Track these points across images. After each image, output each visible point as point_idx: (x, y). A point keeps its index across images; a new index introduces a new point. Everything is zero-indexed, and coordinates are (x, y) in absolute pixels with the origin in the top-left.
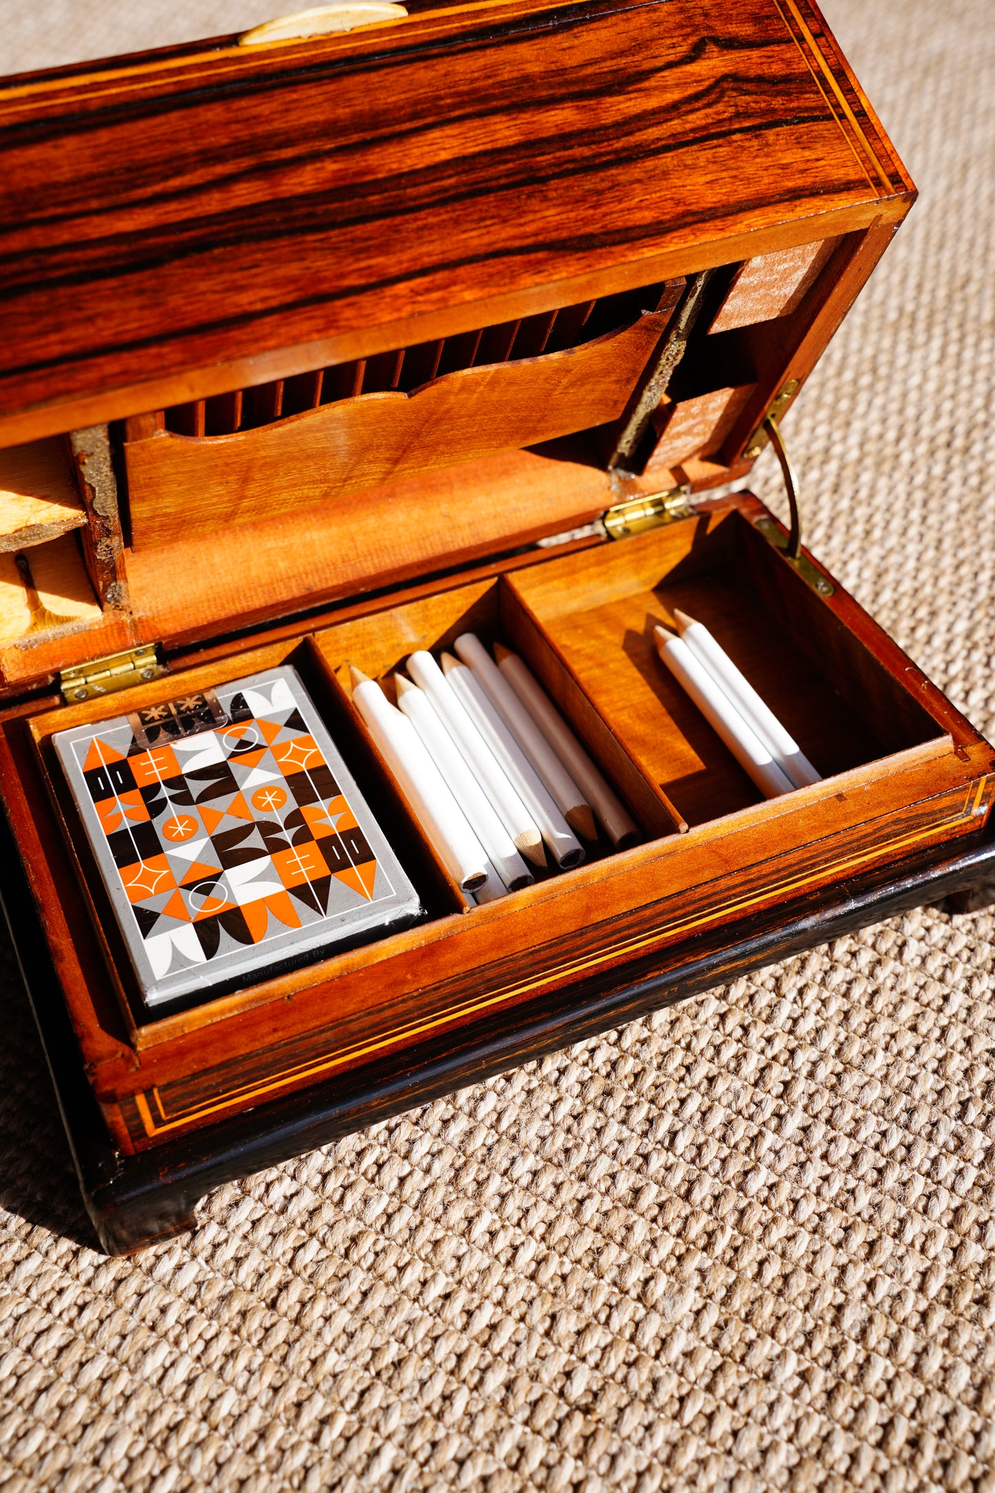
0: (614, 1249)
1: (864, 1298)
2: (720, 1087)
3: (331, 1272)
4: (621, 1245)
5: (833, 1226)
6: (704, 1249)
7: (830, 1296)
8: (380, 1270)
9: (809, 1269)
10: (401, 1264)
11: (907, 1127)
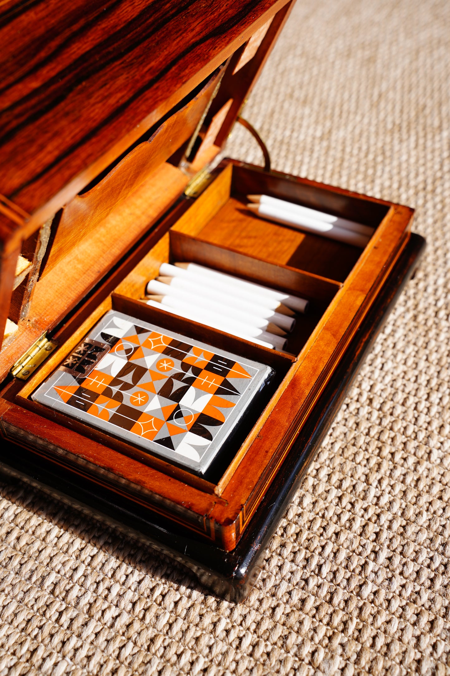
0: (294, 635)
1: (432, 654)
2: (342, 538)
3: (140, 660)
4: (297, 632)
5: (410, 613)
6: (343, 631)
7: (413, 655)
8: (167, 657)
9: (400, 640)
10: (179, 653)
11: (443, 554)
